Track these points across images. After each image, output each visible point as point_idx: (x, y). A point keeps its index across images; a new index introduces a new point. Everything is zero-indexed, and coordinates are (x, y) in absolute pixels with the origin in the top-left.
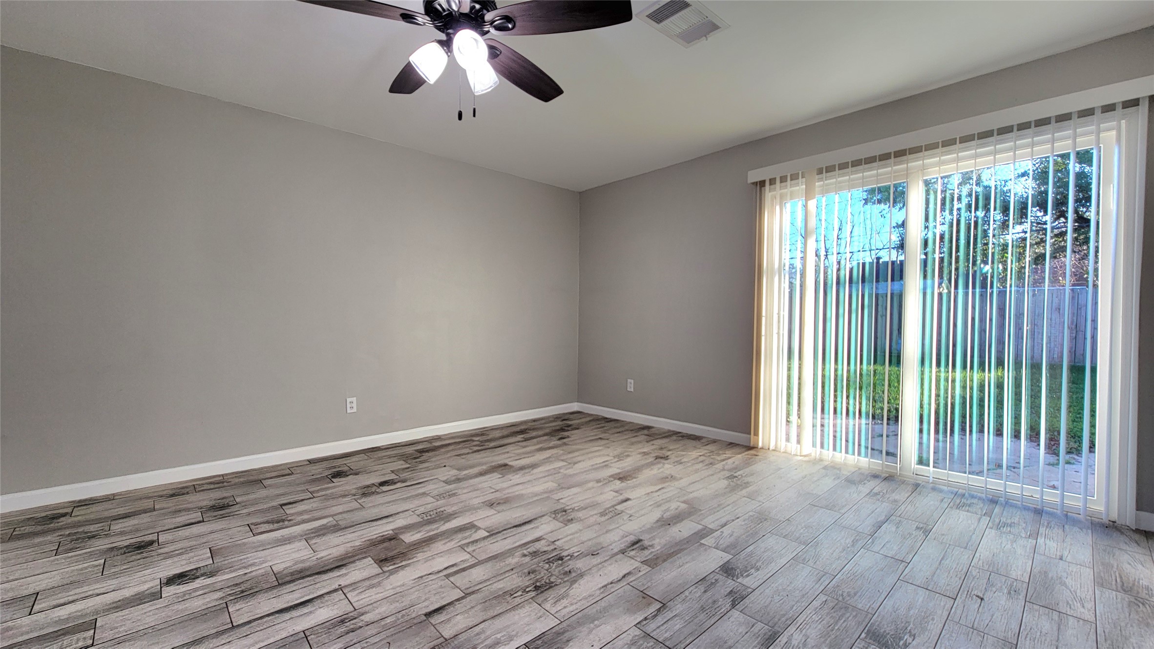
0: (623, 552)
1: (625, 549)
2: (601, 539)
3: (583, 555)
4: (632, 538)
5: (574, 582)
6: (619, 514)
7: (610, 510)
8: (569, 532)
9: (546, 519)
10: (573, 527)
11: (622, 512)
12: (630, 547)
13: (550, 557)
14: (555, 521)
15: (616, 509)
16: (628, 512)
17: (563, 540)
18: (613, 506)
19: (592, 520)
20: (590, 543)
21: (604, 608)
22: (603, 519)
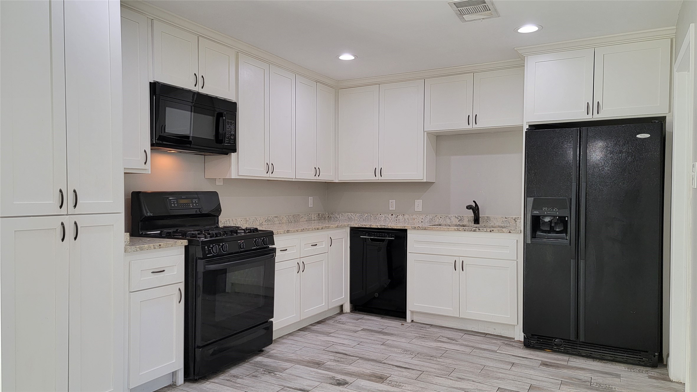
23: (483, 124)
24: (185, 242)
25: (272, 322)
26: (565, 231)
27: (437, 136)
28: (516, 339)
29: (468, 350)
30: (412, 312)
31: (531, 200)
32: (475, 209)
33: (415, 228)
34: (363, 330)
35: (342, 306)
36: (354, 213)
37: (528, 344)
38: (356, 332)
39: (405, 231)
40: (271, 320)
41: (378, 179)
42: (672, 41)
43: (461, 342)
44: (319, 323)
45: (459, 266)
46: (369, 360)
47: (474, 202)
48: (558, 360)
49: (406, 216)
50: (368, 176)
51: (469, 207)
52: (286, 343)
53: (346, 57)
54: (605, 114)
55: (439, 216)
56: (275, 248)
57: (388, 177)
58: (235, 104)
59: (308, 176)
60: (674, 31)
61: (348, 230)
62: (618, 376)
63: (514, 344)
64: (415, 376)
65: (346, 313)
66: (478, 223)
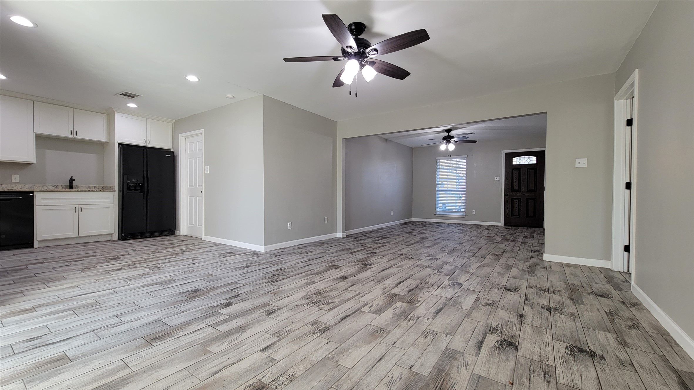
0: (280, 308)
1: (279, 310)
2: (292, 313)
3: (303, 305)
4: (272, 316)
5: (306, 295)
6: (276, 333)
7: (283, 336)
8: (312, 316)
9: (331, 323)
10: (311, 319)
11: (273, 335)
12: (275, 311)
13: (319, 303)
14: (325, 322)
15: (278, 337)
16: (269, 335)
17: (315, 311)
18: (280, 340)
19: (298, 325)
20: (299, 311)
21: (292, 290)
22: (290, 327)
26: (141, 190)
28: (112, 240)
30: (39, 241)
39: (32, 192)
45: (78, 210)
47: (72, 177)
51: (68, 180)
54: (151, 145)
55: (37, 185)
60: (174, 122)
66: (72, 188)
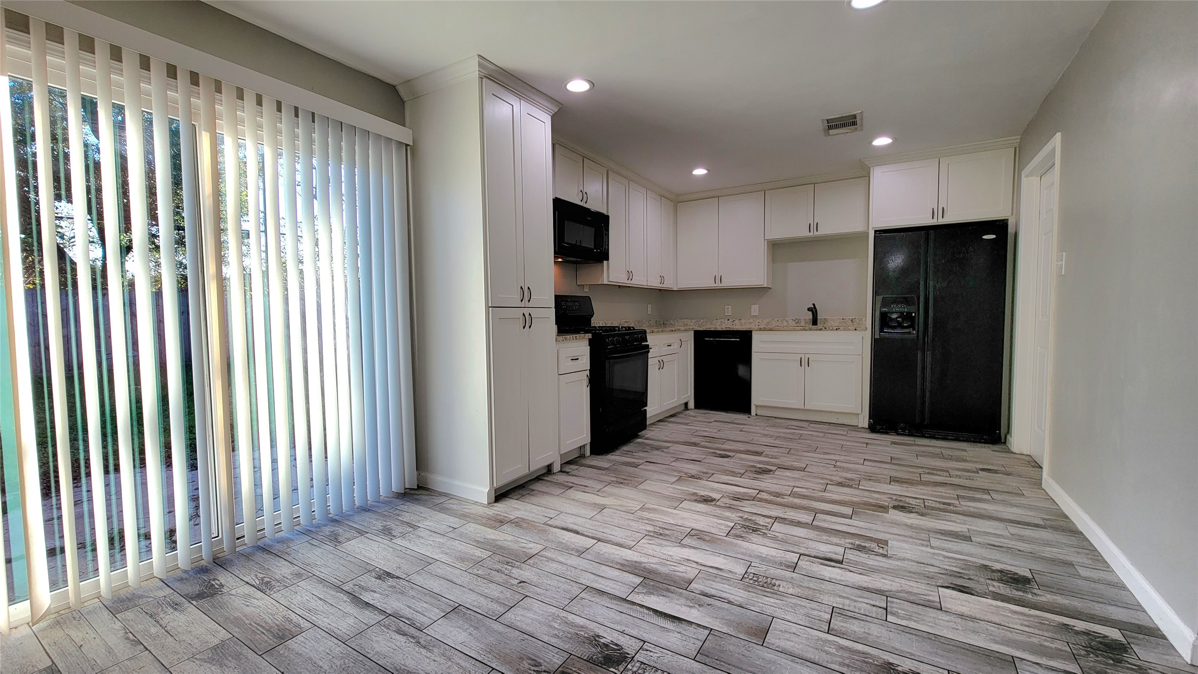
23: (823, 231)
24: (590, 336)
25: (646, 410)
26: (912, 326)
27: (773, 244)
28: (859, 426)
29: (821, 435)
30: (757, 406)
31: (879, 298)
32: (813, 310)
33: (760, 330)
34: (715, 421)
35: (686, 404)
36: (690, 319)
37: (872, 429)
38: (710, 422)
39: (750, 332)
40: (645, 408)
41: (718, 285)
42: (1015, 148)
43: (809, 429)
44: (672, 416)
45: (804, 362)
46: (737, 441)
47: (814, 304)
48: (905, 440)
49: (743, 321)
50: (709, 283)
51: (809, 309)
52: (654, 430)
53: (700, 172)
54: (950, 219)
55: (776, 319)
56: (648, 345)
57: (726, 283)
58: (608, 217)
59: (655, 283)
60: (1018, 141)
61: (692, 333)
62: (965, 450)
63: (859, 430)
64: (787, 452)
65: (691, 409)
66: (816, 325)
